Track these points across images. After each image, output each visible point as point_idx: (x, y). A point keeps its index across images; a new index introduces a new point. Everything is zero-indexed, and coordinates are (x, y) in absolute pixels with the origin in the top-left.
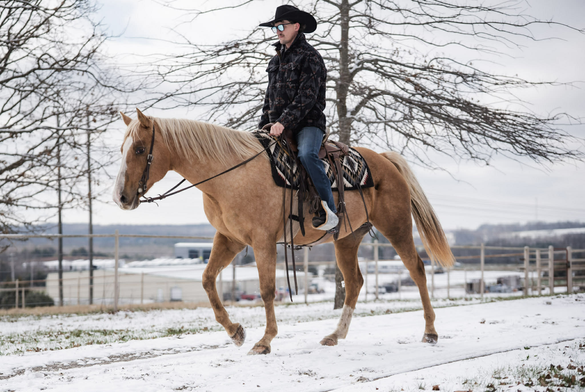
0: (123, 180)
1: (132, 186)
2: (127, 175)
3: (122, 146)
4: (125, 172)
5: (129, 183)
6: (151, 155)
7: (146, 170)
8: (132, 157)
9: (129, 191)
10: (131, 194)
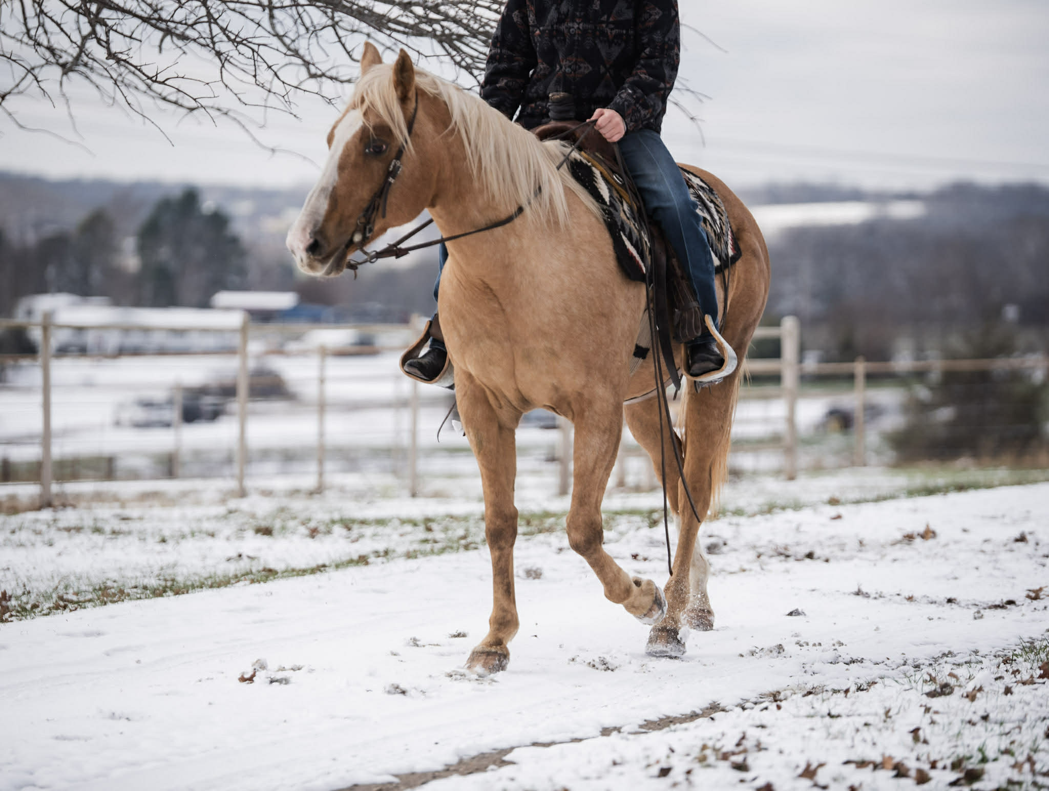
0: (324, 206)
1: (340, 224)
2: (335, 198)
3: (334, 128)
4: (330, 189)
5: (336, 216)
6: (398, 163)
7: (381, 193)
8: (353, 157)
9: (331, 230)
10: (334, 238)
